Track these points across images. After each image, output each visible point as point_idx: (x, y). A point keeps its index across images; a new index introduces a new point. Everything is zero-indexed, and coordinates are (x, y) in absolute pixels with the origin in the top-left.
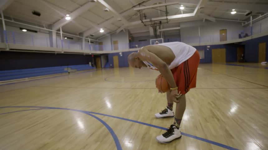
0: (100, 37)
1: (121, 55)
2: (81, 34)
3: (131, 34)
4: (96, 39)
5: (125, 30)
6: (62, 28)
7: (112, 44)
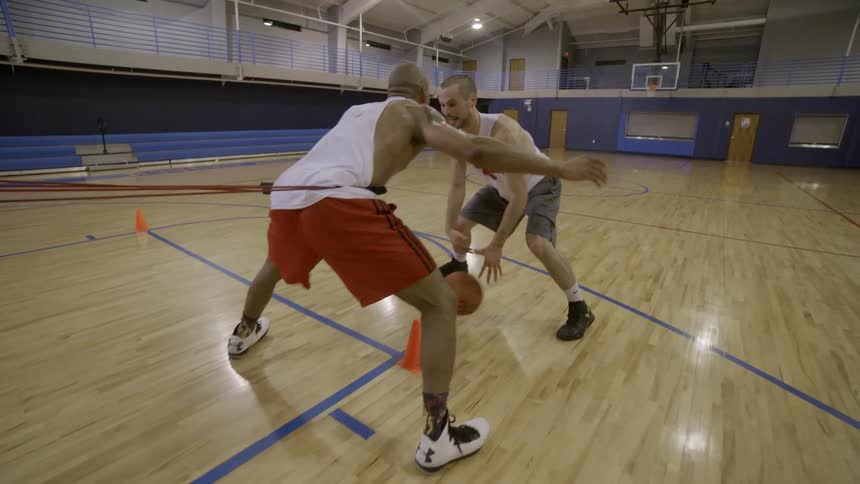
0: (470, 44)
1: (529, 109)
2: (414, 33)
3: (573, 39)
4: (458, 51)
5: (555, 24)
6: (363, 15)
7: (504, 70)
